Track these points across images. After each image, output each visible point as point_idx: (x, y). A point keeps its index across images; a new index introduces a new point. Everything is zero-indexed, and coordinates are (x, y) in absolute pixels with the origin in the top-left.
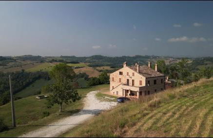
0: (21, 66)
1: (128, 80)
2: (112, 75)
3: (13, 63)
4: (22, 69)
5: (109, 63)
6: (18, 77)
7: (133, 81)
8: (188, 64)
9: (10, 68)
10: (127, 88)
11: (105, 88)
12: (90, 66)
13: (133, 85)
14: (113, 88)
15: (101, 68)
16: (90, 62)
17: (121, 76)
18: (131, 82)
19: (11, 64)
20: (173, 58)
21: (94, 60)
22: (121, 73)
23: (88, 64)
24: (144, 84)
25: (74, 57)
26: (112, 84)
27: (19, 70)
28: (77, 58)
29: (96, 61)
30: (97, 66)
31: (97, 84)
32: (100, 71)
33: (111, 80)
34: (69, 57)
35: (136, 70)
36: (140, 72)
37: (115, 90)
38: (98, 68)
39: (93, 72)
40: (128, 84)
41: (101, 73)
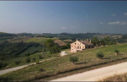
0: (21, 39)
1: (78, 46)
2: (71, 44)
3: (16, 38)
4: (21, 41)
5: (71, 38)
6: (19, 45)
7: (80, 47)
8: (119, 38)
9: (15, 40)
10: (78, 49)
11: (69, 50)
12: (60, 39)
13: (80, 48)
14: (72, 50)
15: (66, 41)
16: (60, 37)
17: (75, 45)
18: (79, 47)
19: (15, 38)
20: (110, 35)
21: (62, 36)
22: (75, 44)
23: (59, 38)
24: (84, 48)
25: (50, 34)
26: (72, 48)
27: (20, 41)
28: (53, 34)
29: (64, 36)
30: (64, 39)
31: (65, 49)
32: (66, 42)
33: (71, 46)
34: (48, 34)
35: (81, 42)
36: (83, 43)
37: (73, 51)
38: (64, 40)
39: (62, 43)
40: (78, 48)
41: (67, 43)
